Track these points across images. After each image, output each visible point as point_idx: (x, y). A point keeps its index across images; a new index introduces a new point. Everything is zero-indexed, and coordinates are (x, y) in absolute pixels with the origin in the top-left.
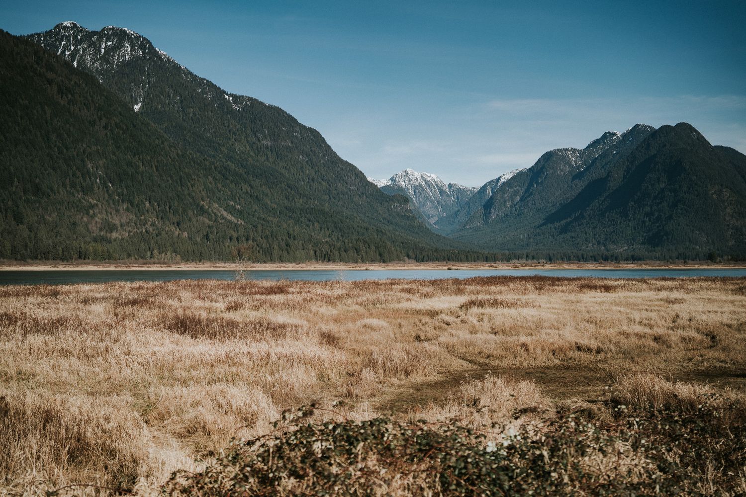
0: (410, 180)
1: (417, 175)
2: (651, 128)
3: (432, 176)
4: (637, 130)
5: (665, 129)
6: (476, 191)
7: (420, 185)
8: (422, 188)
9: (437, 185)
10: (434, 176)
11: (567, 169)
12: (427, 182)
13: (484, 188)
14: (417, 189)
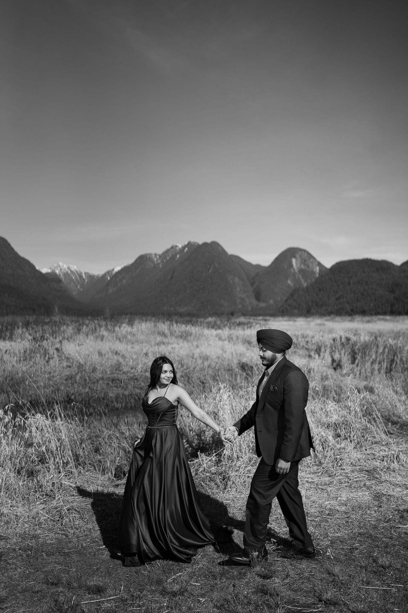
0: (61, 270)
1: (65, 266)
2: (198, 244)
3: (74, 268)
4: (189, 244)
5: (205, 244)
6: (100, 276)
7: (67, 273)
8: (69, 275)
9: (78, 273)
10: (75, 267)
11: (152, 265)
12: (71, 271)
13: (104, 276)
14: (66, 274)
